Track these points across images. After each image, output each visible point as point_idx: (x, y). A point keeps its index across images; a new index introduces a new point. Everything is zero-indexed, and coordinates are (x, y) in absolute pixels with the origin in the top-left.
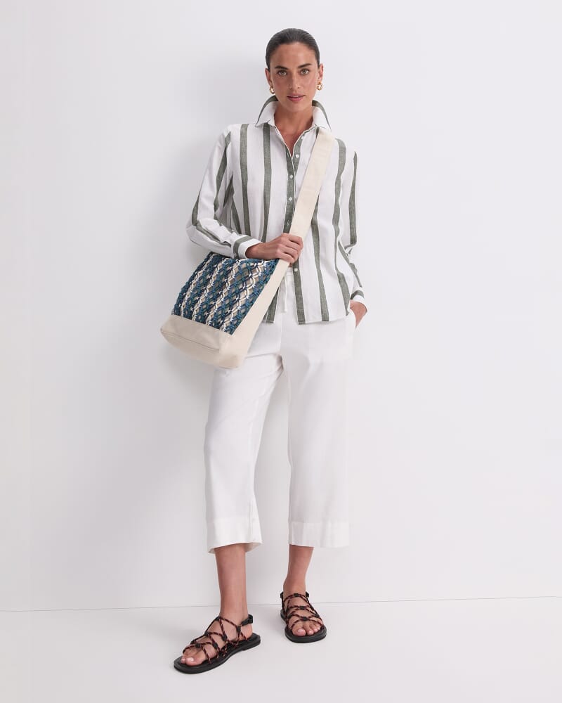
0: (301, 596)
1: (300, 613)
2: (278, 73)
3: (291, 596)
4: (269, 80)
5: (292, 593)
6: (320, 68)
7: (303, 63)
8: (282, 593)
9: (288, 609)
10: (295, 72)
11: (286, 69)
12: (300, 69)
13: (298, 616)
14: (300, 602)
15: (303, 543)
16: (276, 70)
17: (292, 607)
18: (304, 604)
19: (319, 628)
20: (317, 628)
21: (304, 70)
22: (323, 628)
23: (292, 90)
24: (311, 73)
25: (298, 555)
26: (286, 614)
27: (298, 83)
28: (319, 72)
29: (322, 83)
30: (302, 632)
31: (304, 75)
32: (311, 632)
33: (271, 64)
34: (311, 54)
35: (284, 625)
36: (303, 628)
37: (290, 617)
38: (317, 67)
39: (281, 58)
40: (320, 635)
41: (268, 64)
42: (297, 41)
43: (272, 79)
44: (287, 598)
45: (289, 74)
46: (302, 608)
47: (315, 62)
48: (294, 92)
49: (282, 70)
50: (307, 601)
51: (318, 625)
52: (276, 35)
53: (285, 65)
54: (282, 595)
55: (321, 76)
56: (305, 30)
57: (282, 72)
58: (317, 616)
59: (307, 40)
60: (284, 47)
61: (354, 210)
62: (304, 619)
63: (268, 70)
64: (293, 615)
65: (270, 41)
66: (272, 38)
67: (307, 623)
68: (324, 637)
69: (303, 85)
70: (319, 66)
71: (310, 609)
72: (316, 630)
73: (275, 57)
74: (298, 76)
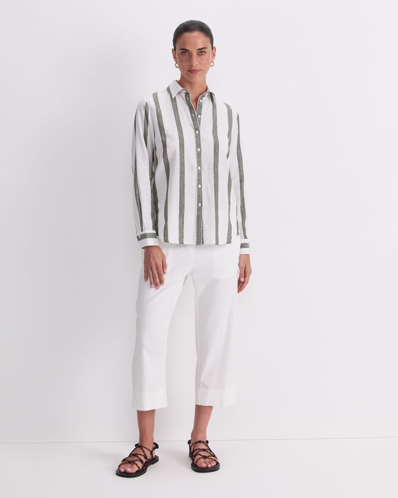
0: (203, 442)
1: (202, 453)
2: (182, 53)
3: (196, 443)
4: (175, 57)
5: (197, 441)
6: (214, 50)
7: (201, 47)
8: (190, 441)
9: (194, 451)
10: (195, 53)
11: (188, 51)
12: (199, 51)
13: (200, 455)
14: (203, 446)
15: (207, 404)
16: (180, 51)
17: (196, 450)
18: (205, 447)
19: (215, 464)
20: (214, 464)
21: (201, 52)
22: (218, 463)
23: (192, 66)
24: (207, 54)
25: (201, 412)
26: (192, 455)
27: (196, 62)
28: (213, 53)
29: (215, 61)
30: (204, 465)
31: (202, 55)
32: (210, 466)
33: (177, 46)
34: (207, 40)
35: (191, 462)
36: (205, 463)
37: (195, 456)
38: (211, 49)
39: (184, 43)
40: (216, 468)
41: (175, 46)
42: (197, 31)
43: (177, 57)
44: (193, 444)
45: (190, 55)
46: (204, 450)
47: (210, 45)
48: (193, 68)
49: (185, 51)
50: (207, 446)
51: (215, 462)
52: (181, 25)
53: (188, 48)
54: (189, 442)
55: (214, 55)
56: (203, 22)
57: (185, 52)
58: (214, 456)
59: (204, 30)
60: (187, 35)
61: (241, 157)
62: (205, 457)
63: (174, 50)
64: (197, 454)
65: (177, 29)
66: (178, 27)
67: (207, 460)
68: (219, 469)
69: (200, 63)
70: (213, 48)
71: (209, 451)
72: (213, 465)
73: (180, 41)
74: (197, 55)
